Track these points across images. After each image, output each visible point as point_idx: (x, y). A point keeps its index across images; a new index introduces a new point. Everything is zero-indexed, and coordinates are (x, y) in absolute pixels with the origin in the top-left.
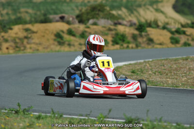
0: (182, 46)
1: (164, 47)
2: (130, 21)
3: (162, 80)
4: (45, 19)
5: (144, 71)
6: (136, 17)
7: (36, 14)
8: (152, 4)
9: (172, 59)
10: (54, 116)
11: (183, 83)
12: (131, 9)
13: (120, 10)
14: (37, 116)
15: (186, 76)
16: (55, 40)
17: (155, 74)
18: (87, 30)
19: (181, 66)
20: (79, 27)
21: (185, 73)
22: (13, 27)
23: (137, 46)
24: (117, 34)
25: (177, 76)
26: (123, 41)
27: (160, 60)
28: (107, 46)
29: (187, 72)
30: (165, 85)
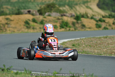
0: (103, 29)
1: (92, 30)
2: (71, 14)
3: (91, 50)
5: (80, 45)
6: (74, 11)
7: (12, 9)
8: (84, 3)
9: (98, 37)
10: (26, 73)
11: (104, 52)
12: (71, 6)
13: (65, 7)
14: (16, 73)
15: (106, 48)
16: (24, 25)
18: (44, 19)
19: (103, 42)
20: (39, 17)
21: (105, 46)
23: (75, 29)
24: (63, 22)
25: (101, 48)
26: (67, 26)
27: (90, 38)
28: (57, 29)
29: (107, 45)
30: (93, 54)
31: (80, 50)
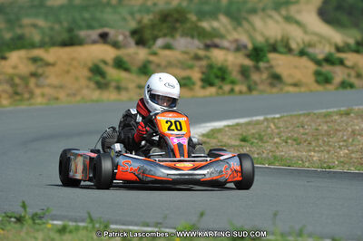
0: (337, 89)
1: (303, 89)
2: (236, 41)
3: (299, 154)
4: (71, 39)
5: (265, 138)
6: (247, 32)
7: (52, 29)
8: (277, 7)
10: (93, 227)
11: (342, 160)
12: (237, 18)
13: (216, 19)
14: (60, 227)
15: (347, 146)
16: (90, 79)
17: (286, 142)
18: (152, 58)
19: (337, 127)
20: (136, 54)
21: (345, 141)
22: (7, 54)
23: (250, 89)
24: (210, 67)
25: (330, 146)
26: (223, 79)
27: (296, 116)
28: (191, 89)
29: (348, 138)
30: (307, 164)
31: (264, 155)
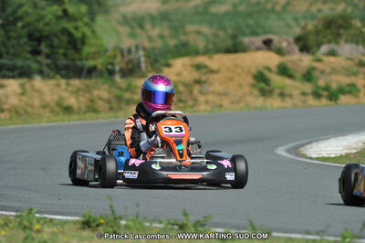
4: (235, 46)
16: (253, 86)
18: (316, 65)
20: (301, 60)
22: (171, 62)
